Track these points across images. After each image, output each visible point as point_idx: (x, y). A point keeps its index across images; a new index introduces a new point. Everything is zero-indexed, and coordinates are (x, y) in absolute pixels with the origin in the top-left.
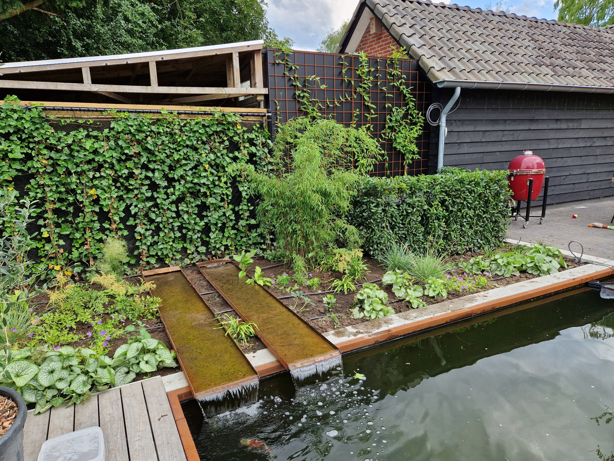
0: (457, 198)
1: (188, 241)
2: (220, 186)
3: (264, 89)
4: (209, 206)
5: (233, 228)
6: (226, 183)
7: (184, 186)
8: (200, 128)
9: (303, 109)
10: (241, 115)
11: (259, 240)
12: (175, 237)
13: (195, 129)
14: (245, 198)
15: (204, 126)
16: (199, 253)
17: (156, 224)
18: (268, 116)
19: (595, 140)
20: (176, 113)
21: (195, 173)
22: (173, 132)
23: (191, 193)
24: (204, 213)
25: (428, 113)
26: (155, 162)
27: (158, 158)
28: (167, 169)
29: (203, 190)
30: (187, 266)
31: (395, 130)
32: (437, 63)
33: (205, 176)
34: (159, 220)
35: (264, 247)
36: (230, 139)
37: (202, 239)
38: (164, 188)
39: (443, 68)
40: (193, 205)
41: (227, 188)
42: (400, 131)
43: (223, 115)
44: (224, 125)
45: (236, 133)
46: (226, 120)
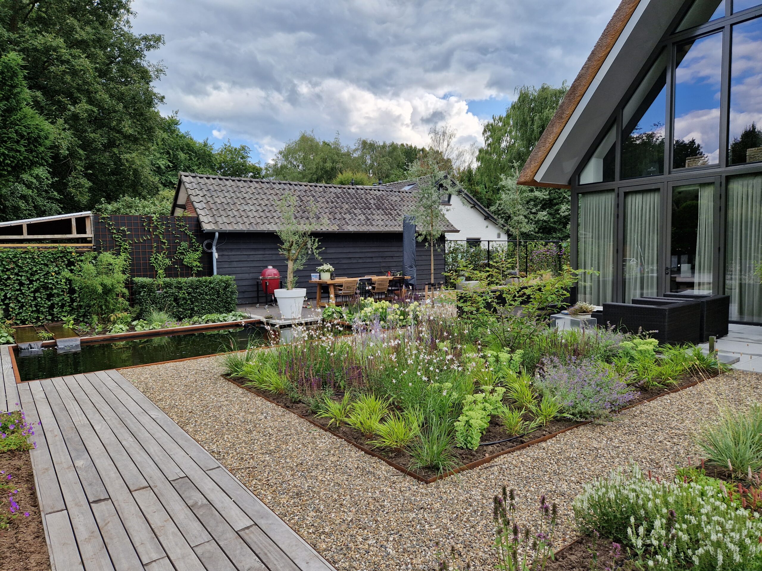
1: (40, 313)
2: (61, 284)
3: (93, 235)
4: (54, 294)
5: (69, 306)
6: (65, 283)
7: (39, 284)
8: (50, 255)
10: (76, 248)
12: (33, 310)
13: (47, 255)
14: (77, 291)
15: (52, 254)
16: (47, 320)
17: (21, 303)
18: (94, 248)
20: (36, 248)
21: (46, 277)
22: (34, 257)
23: (43, 288)
24: (51, 298)
25: (204, 245)
26: (22, 272)
27: (24, 270)
28: (29, 275)
29: (50, 286)
30: (39, 326)
31: (184, 254)
32: (206, 219)
33: (51, 279)
34: (23, 301)
36: (68, 260)
37: (49, 312)
38: (27, 285)
39: (209, 222)
40: (44, 294)
41: (66, 285)
42: (187, 255)
43: (65, 248)
44: (65, 253)
45: (72, 257)
46: (66, 250)
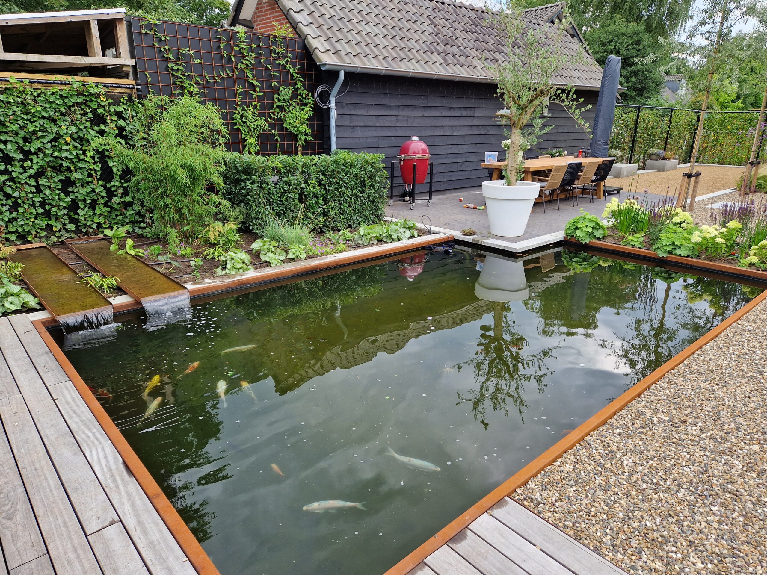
0: (334, 178)
1: (53, 218)
2: (86, 161)
3: (130, 60)
4: (74, 182)
5: (106, 205)
6: (93, 157)
7: (43, 159)
8: (57, 99)
9: (178, 83)
10: (104, 86)
11: (138, 218)
12: (37, 214)
13: (51, 100)
14: (117, 174)
15: (61, 96)
16: (67, 231)
17: (13, 200)
18: (137, 89)
19: (489, 128)
20: (27, 82)
21: (55, 146)
22: (25, 102)
23: (51, 167)
24: (70, 189)
25: (317, 94)
26: (6, 133)
27: (10, 129)
28: (21, 142)
29: (65, 164)
30: (54, 244)
31: (285, 110)
32: (322, 44)
33: (67, 150)
34: (16, 194)
35: (142, 225)
36: (94, 111)
37: (70, 217)
38: (19, 161)
39: (328, 50)
40: (56, 180)
41: (95, 163)
42: (290, 111)
43: (84, 85)
44: (86, 96)
45: (99, 104)
46: (87, 91)
